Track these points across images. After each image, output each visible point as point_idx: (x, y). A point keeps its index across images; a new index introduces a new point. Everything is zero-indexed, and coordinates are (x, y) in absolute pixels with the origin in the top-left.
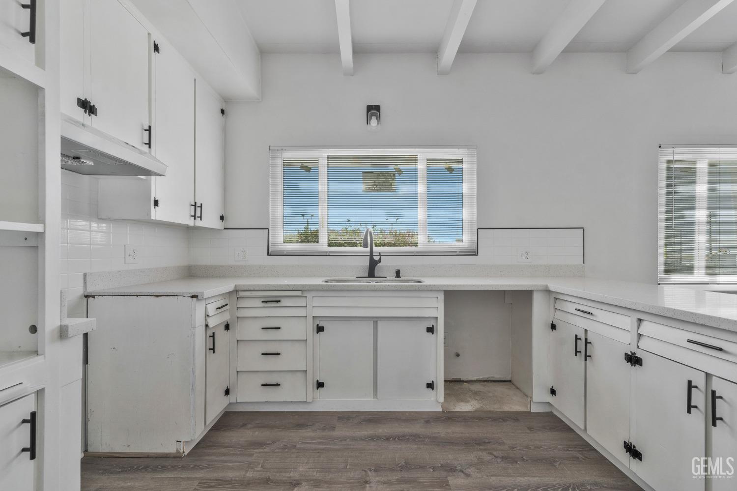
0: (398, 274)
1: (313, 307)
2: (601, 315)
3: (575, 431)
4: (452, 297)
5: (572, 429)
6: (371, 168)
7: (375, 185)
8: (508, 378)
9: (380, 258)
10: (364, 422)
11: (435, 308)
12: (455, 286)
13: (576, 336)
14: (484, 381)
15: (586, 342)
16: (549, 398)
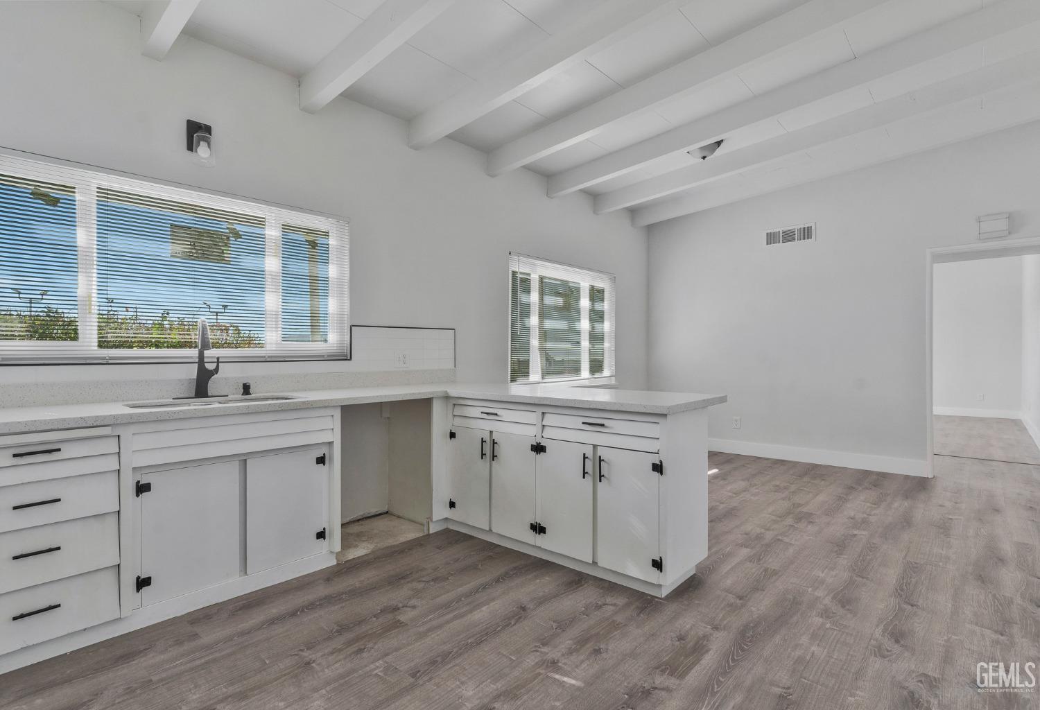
0: (246, 389)
1: (133, 451)
2: (505, 414)
3: (476, 538)
4: (352, 414)
5: (473, 537)
6: (192, 222)
7: (195, 249)
8: (385, 509)
9: (218, 366)
10: (239, 612)
11: (329, 430)
12: (356, 399)
13: (482, 439)
14: (358, 520)
15: (494, 443)
16: (448, 513)
